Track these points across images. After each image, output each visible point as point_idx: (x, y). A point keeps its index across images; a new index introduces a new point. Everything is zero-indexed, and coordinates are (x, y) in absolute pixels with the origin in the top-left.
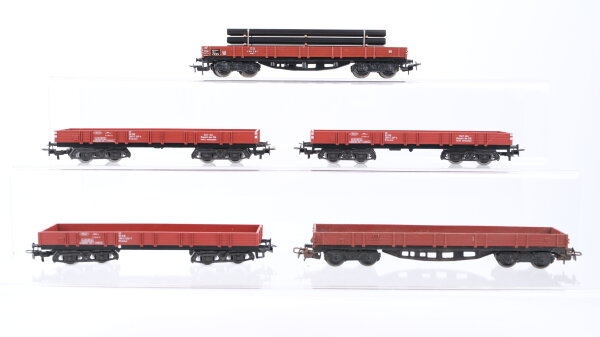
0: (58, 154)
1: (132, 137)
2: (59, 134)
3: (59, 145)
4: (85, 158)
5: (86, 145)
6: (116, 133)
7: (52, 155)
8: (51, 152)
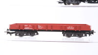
0: (11, 34)
1: (40, 27)
2: (11, 26)
3: (11, 30)
4: (21, 35)
5: (21, 30)
6: (34, 25)
7: (8, 34)
8: (8, 33)
